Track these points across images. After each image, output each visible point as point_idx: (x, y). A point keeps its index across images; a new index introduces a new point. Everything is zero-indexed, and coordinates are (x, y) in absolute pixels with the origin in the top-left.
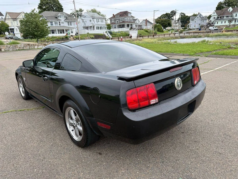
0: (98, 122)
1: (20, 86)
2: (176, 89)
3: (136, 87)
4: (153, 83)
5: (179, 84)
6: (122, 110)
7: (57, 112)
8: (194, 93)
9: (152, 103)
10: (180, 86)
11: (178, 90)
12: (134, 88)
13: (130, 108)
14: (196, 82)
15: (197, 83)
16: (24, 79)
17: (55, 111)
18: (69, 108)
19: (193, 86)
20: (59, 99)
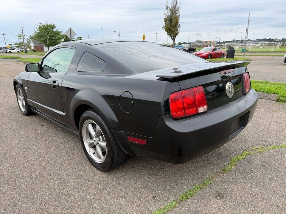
0: (128, 137)
1: (19, 99)
2: (228, 97)
3: (181, 90)
4: (201, 86)
5: (231, 90)
6: (164, 118)
7: (69, 128)
8: (247, 103)
9: (200, 112)
10: (232, 92)
11: (229, 97)
12: (179, 91)
13: (173, 116)
14: (247, 90)
15: (249, 91)
16: (26, 88)
17: (68, 127)
18: (88, 121)
19: (245, 94)
20: (75, 110)
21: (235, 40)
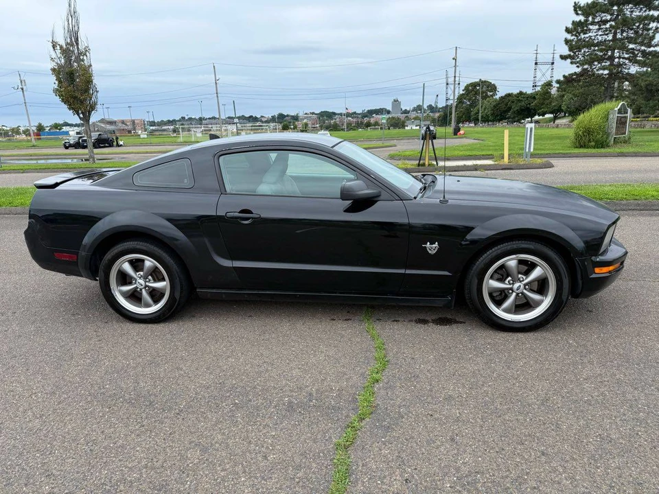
21: (186, 118)
